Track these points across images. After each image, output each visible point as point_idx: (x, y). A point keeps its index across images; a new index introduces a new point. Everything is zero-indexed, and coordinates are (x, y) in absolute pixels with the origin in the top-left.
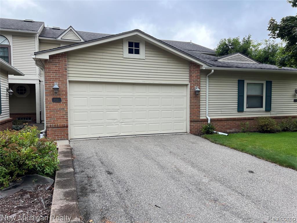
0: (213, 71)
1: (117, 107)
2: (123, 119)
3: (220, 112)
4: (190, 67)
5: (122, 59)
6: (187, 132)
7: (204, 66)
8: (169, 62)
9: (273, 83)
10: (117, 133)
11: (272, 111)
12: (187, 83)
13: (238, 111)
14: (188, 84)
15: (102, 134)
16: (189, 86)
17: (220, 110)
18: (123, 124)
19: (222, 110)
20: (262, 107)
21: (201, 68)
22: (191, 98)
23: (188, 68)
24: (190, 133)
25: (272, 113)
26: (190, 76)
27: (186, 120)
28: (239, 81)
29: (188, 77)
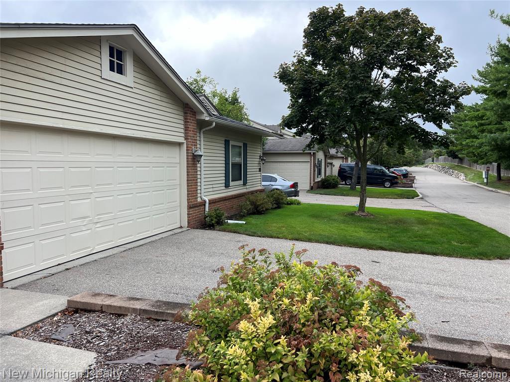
0: (214, 124)
1: (88, 189)
2: (98, 215)
3: (211, 190)
4: (185, 113)
5: (99, 79)
6: (181, 227)
7: (205, 115)
8: (163, 99)
9: (248, 146)
10: (89, 247)
11: (248, 184)
12: (182, 140)
13: (225, 187)
14: (184, 143)
15: (63, 255)
16: (185, 145)
17: (211, 186)
18: (98, 225)
19: (214, 186)
20: (241, 180)
21: (198, 117)
22: (189, 167)
23: (182, 114)
24: (188, 227)
25: (247, 187)
26: (186, 129)
27: (180, 206)
28: (225, 141)
29: (183, 131)
